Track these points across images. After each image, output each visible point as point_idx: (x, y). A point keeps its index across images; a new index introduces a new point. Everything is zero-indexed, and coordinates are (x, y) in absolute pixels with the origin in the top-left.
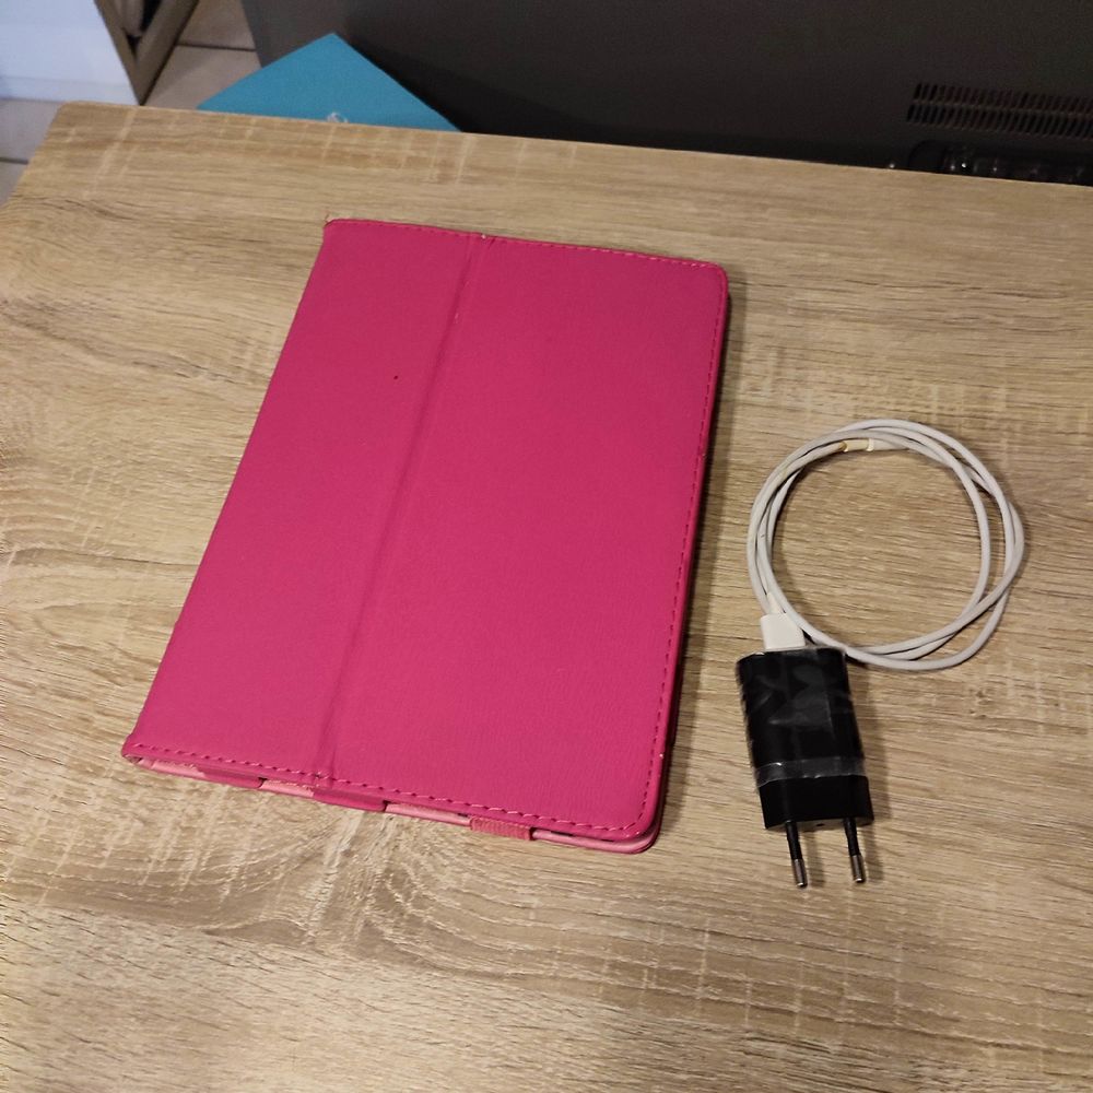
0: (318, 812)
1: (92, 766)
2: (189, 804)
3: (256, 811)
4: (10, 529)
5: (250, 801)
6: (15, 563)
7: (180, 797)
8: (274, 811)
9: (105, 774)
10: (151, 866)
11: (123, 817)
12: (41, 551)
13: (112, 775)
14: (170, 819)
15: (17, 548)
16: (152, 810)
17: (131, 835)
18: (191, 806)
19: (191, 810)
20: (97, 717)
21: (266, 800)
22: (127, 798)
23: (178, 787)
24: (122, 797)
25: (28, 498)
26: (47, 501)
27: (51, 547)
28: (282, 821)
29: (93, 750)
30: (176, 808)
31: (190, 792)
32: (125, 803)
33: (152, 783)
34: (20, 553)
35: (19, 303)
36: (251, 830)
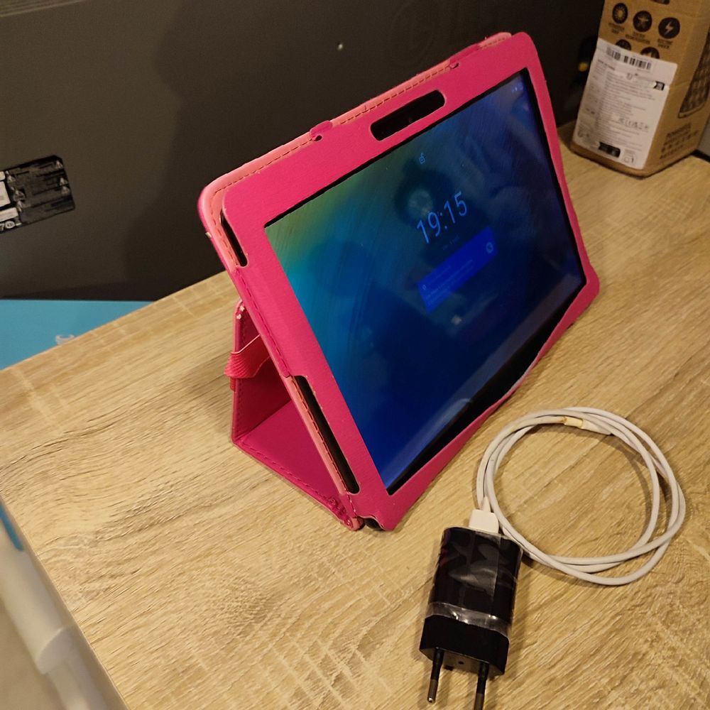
0: (705, 583)
1: (593, 697)
2: (660, 652)
3: (686, 616)
4: (330, 642)
5: (677, 615)
6: (367, 656)
7: (652, 654)
8: (693, 606)
9: (606, 692)
10: (699, 700)
11: (650, 698)
12: (370, 633)
13: (609, 688)
14: (666, 669)
15: (353, 648)
16: (654, 677)
17: (667, 700)
18: (663, 651)
19: (666, 653)
20: (553, 671)
21: (681, 606)
22: (634, 688)
23: (644, 651)
24: (632, 691)
25: (311, 616)
26: (326, 605)
27: (372, 624)
28: (702, 607)
29: (580, 689)
30: (660, 662)
31: (651, 646)
32: (638, 691)
33: (631, 666)
34: (360, 647)
35: (110, 525)
36: (700, 626)
